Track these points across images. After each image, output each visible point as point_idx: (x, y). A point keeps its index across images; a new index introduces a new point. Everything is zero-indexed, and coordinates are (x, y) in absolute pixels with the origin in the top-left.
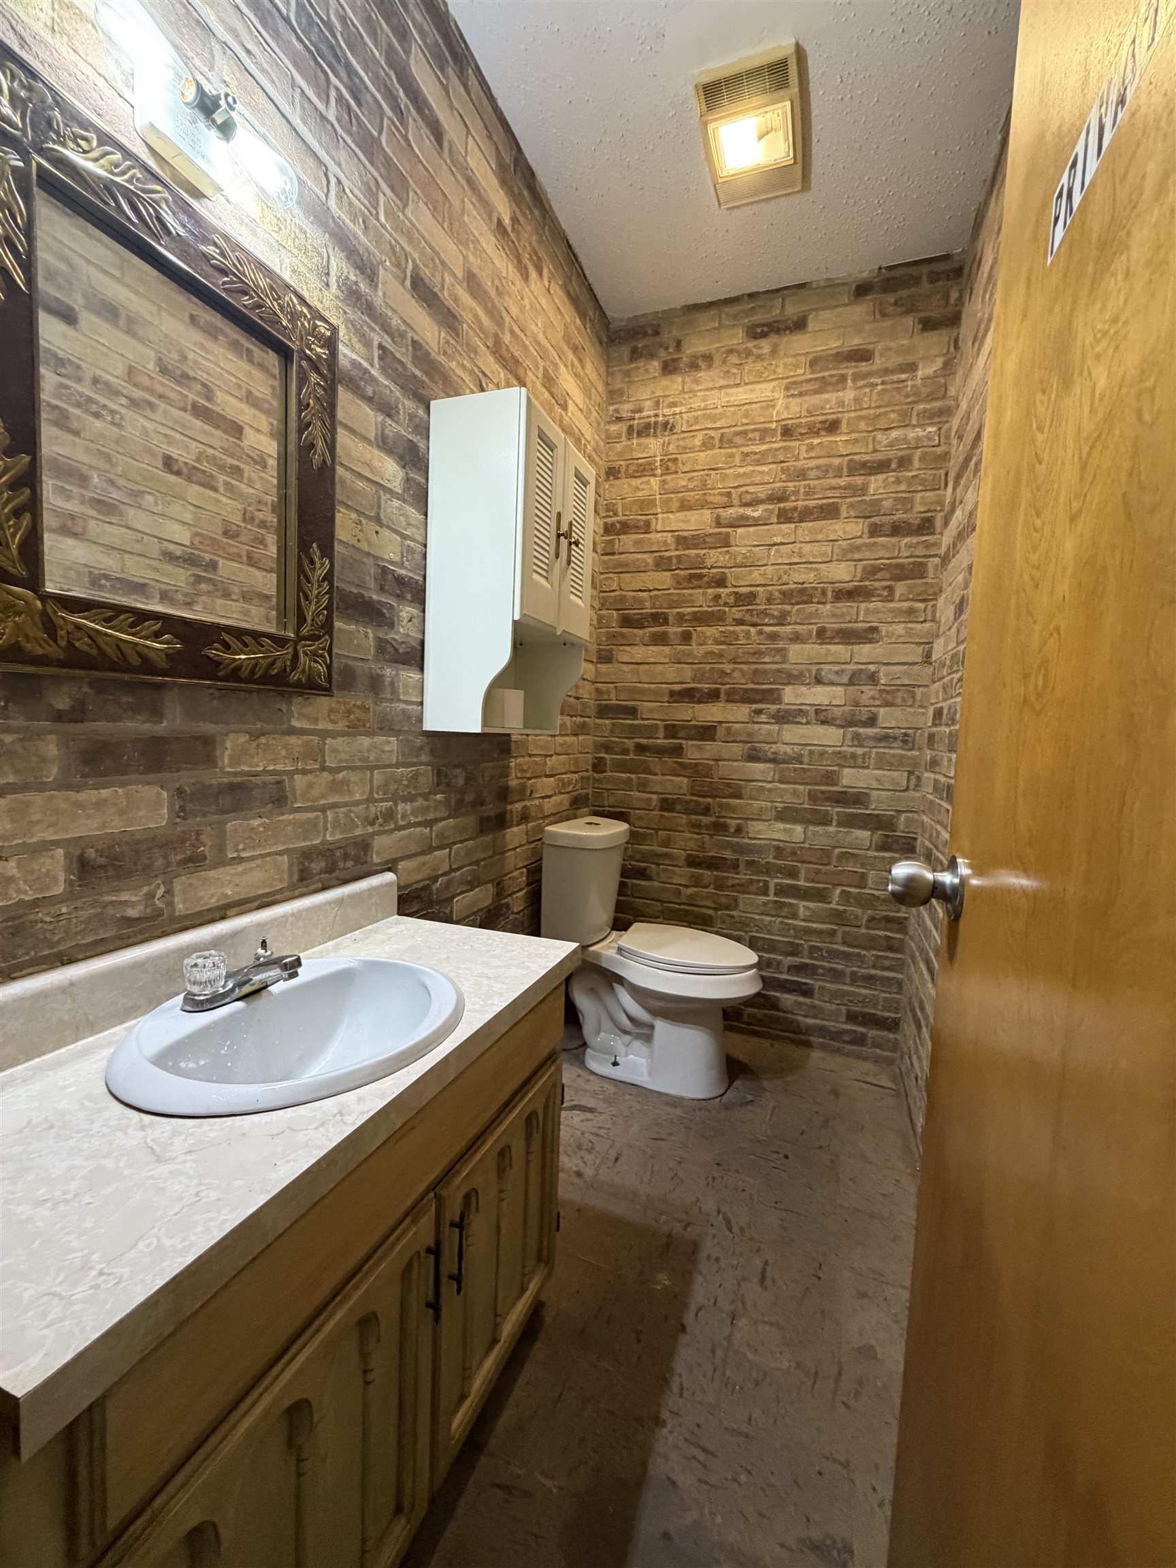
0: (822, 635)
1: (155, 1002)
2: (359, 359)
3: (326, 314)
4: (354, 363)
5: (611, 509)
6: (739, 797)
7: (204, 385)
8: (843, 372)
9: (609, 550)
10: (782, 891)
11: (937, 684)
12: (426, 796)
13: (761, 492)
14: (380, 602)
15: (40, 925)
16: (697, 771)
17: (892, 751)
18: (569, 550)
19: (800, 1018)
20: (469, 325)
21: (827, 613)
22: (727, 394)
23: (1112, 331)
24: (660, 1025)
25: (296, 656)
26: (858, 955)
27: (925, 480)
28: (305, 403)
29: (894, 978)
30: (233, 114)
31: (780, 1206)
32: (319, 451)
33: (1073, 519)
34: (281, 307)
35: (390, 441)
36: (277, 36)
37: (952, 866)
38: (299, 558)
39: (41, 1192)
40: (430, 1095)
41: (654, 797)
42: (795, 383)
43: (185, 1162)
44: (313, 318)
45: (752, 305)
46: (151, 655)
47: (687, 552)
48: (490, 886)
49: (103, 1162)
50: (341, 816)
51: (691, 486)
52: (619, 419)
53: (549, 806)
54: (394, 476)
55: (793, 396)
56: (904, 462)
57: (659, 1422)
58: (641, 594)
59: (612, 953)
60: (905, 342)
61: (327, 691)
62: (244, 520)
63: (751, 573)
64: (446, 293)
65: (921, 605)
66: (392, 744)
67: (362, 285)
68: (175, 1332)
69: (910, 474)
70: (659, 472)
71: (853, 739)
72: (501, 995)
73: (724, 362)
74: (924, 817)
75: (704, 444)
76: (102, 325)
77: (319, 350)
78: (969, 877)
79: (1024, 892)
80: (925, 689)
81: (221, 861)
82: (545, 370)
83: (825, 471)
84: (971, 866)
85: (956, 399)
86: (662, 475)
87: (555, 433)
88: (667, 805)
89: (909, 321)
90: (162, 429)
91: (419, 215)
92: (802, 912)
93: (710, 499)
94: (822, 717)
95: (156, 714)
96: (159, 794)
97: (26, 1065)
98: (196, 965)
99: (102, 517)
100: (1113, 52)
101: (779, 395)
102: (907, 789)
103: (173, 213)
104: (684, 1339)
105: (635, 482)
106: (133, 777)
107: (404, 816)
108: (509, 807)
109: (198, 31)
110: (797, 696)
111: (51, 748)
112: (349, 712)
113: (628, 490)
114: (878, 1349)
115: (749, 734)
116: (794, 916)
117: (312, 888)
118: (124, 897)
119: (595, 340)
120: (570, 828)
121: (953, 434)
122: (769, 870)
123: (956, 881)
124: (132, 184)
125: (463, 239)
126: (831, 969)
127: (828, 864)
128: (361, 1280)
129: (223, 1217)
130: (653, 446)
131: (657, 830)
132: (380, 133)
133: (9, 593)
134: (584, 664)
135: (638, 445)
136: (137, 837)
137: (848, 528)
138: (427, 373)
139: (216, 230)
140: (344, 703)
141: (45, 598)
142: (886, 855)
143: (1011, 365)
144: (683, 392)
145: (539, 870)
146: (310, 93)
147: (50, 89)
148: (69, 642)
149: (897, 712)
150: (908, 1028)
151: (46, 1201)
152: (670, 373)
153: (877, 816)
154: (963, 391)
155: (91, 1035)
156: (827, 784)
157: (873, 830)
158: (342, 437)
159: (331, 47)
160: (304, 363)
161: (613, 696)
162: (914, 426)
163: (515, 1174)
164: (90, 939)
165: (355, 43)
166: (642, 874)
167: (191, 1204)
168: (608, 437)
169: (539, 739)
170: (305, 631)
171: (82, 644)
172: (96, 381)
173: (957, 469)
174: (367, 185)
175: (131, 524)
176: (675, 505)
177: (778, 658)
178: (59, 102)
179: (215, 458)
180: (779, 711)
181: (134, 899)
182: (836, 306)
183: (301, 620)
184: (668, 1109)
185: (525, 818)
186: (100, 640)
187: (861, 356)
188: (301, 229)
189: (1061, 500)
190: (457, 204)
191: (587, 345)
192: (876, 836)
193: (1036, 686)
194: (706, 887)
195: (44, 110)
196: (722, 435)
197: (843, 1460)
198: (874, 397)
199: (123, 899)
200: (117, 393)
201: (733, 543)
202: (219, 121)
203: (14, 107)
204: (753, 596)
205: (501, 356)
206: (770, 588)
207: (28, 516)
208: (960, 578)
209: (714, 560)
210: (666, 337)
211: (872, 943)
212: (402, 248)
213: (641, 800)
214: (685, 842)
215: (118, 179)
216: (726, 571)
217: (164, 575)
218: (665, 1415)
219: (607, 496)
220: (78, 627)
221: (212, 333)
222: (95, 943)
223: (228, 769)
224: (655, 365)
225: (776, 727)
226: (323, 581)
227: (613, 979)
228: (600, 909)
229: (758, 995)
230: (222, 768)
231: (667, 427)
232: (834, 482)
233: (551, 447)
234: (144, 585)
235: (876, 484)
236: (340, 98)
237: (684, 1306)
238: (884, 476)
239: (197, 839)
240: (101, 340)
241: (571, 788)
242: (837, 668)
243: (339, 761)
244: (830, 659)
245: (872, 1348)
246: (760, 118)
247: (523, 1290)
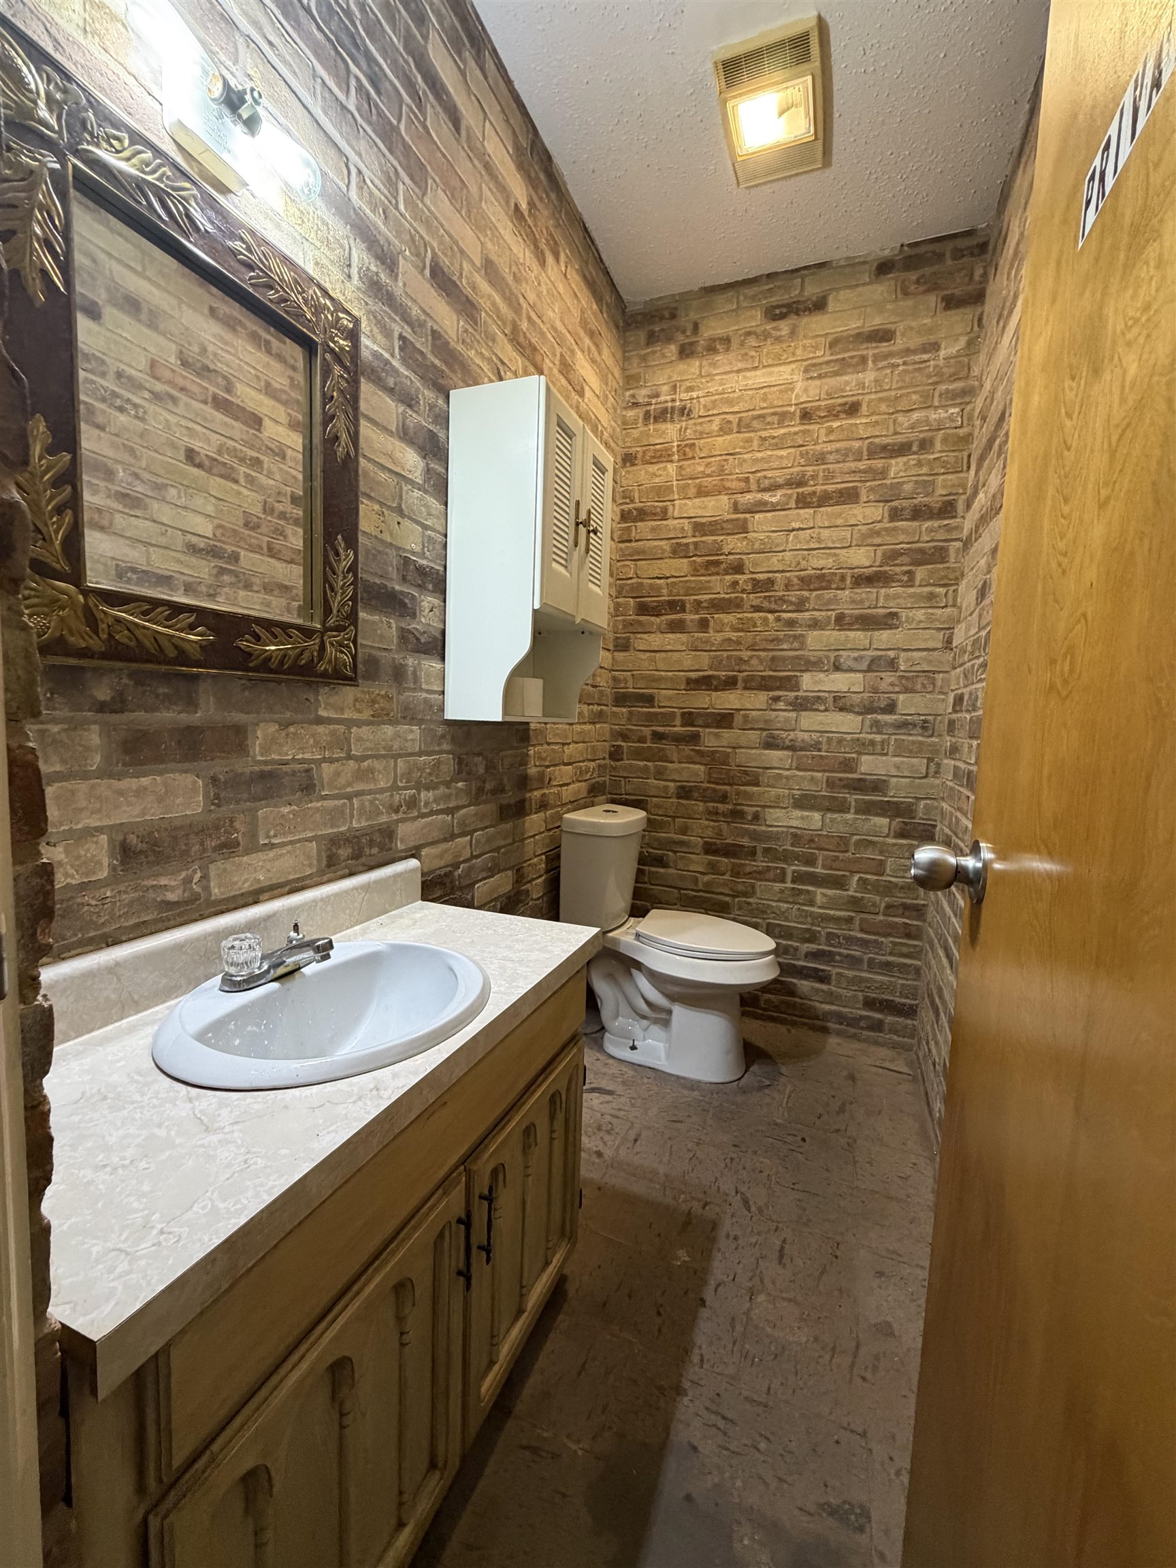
0: (841, 622)
1: (195, 982)
2: (380, 351)
3: (348, 306)
4: (376, 355)
5: (627, 496)
6: (757, 784)
7: (225, 378)
8: (865, 352)
9: (625, 538)
10: (798, 878)
11: (958, 670)
12: (448, 784)
13: (779, 476)
14: (402, 592)
15: (86, 908)
16: (714, 760)
17: (911, 738)
18: (588, 538)
19: (817, 1004)
20: (486, 312)
21: (846, 599)
22: (745, 377)
23: (1144, 319)
24: (678, 1011)
25: (322, 648)
26: (876, 941)
27: (947, 462)
28: (329, 396)
29: (911, 965)
30: (259, 109)
31: (796, 1187)
32: (343, 443)
33: (1102, 505)
34: (306, 301)
35: (411, 432)
36: (298, 26)
37: (975, 850)
38: (325, 550)
39: (100, 1157)
40: (459, 1073)
41: (672, 784)
42: (814, 365)
43: (232, 1132)
44: (336, 311)
45: (771, 286)
46: (187, 646)
47: (704, 539)
48: (510, 873)
49: (156, 1131)
50: (367, 803)
51: (708, 471)
52: (636, 405)
53: (567, 793)
54: (415, 467)
55: (812, 378)
56: (925, 445)
57: (679, 1391)
58: (658, 581)
59: (630, 939)
60: (927, 321)
61: (351, 680)
62: (265, 511)
63: (769, 559)
64: (464, 281)
65: (942, 590)
66: (413, 734)
67: (382, 276)
68: (232, 1286)
69: (932, 457)
70: (675, 457)
71: (871, 727)
72: (526, 978)
73: (742, 344)
74: (944, 805)
75: (721, 429)
76: (125, 319)
77: (341, 342)
78: (992, 861)
79: (1049, 875)
80: (946, 675)
81: (254, 847)
82: (562, 355)
83: (845, 455)
84: (993, 851)
85: (980, 379)
86: (679, 461)
87: (574, 422)
88: (685, 792)
89: (932, 299)
90: (184, 422)
91: (439, 203)
92: (819, 899)
93: (728, 484)
94: (840, 703)
95: (191, 704)
96: (195, 782)
97: (77, 1041)
98: (233, 947)
99: (127, 511)
100: (1149, 33)
101: (798, 377)
102: (926, 777)
103: (202, 209)
104: (704, 1313)
105: (653, 468)
106: (171, 766)
107: (426, 804)
108: (528, 795)
109: (223, 25)
110: (816, 683)
111: (94, 737)
112: (374, 702)
113: (643, 475)
114: (895, 1325)
115: (766, 721)
116: (812, 903)
117: (340, 873)
118: (163, 881)
119: (611, 324)
120: (587, 815)
121: (976, 414)
122: (787, 857)
123: (979, 865)
124: (162, 182)
125: (481, 225)
126: (847, 956)
127: (846, 851)
128: (398, 1247)
129: (271, 1183)
130: (671, 431)
131: (674, 817)
132: (399, 121)
133: (54, 588)
134: (602, 653)
135: (655, 430)
136: (177, 823)
137: (867, 512)
138: (445, 362)
139: (242, 226)
140: (369, 693)
141: (87, 592)
142: (904, 842)
143: (1040, 348)
144: (701, 376)
145: (558, 856)
146: (331, 84)
147: (84, 90)
148: (109, 634)
149: (917, 698)
150: (926, 1015)
151: (105, 1166)
152: (687, 356)
153: (896, 803)
154: (988, 369)
155: (137, 1013)
156: (845, 772)
157: (892, 818)
158: (365, 428)
159: (352, 36)
160: (328, 356)
161: (630, 684)
162: (936, 408)
163: (539, 1152)
164: (131, 922)
165: (373, 29)
166: (660, 862)
167: (242, 1171)
168: (624, 423)
169: (558, 728)
170: (331, 622)
171: (122, 637)
172: (119, 375)
173: (980, 452)
174: (386, 173)
175: (155, 517)
176: (692, 491)
177: (796, 645)
178: (93, 104)
179: (235, 450)
180: (796, 698)
181: (173, 883)
182: (857, 286)
183: (328, 611)
184: (686, 1093)
185: (543, 805)
186: (137, 632)
187: (884, 335)
188: (324, 222)
189: (1090, 486)
190: (474, 189)
191: (604, 330)
192: (894, 823)
193: (1062, 671)
194: (724, 874)
195: (79, 111)
196: (740, 419)
197: (860, 1430)
198: (896, 378)
199: (162, 883)
200: (141, 387)
201: (751, 529)
202: (245, 116)
203: (51, 110)
204: (771, 582)
205: (518, 343)
206: (788, 574)
207: (69, 512)
208: (983, 562)
209: (731, 546)
210: (684, 320)
211: (889, 930)
212: (421, 237)
213: (658, 788)
214: (702, 829)
215: (149, 178)
216: (744, 557)
217: (187, 566)
218: (686, 1384)
219: (624, 483)
220: (118, 620)
221: (230, 324)
222: (137, 925)
223: (259, 758)
224: (672, 349)
225: (794, 714)
226: (348, 572)
227: (630, 965)
228: (618, 897)
229: (775, 981)
230: (254, 757)
231: (684, 412)
232: (853, 465)
233: (570, 435)
234: (170, 577)
235: (897, 466)
236: (360, 87)
237: (704, 1282)
238: (905, 459)
239: (231, 825)
240: (124, 335)
241: (588, 777)
242: (856, 654)
243: (366, 749)
244: (849, 646)
245: (889, 1325)
246: (781, 94)
247: (547, 1263)
